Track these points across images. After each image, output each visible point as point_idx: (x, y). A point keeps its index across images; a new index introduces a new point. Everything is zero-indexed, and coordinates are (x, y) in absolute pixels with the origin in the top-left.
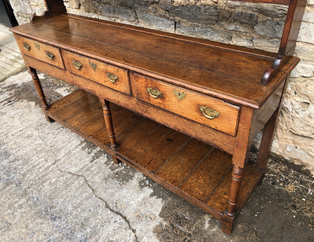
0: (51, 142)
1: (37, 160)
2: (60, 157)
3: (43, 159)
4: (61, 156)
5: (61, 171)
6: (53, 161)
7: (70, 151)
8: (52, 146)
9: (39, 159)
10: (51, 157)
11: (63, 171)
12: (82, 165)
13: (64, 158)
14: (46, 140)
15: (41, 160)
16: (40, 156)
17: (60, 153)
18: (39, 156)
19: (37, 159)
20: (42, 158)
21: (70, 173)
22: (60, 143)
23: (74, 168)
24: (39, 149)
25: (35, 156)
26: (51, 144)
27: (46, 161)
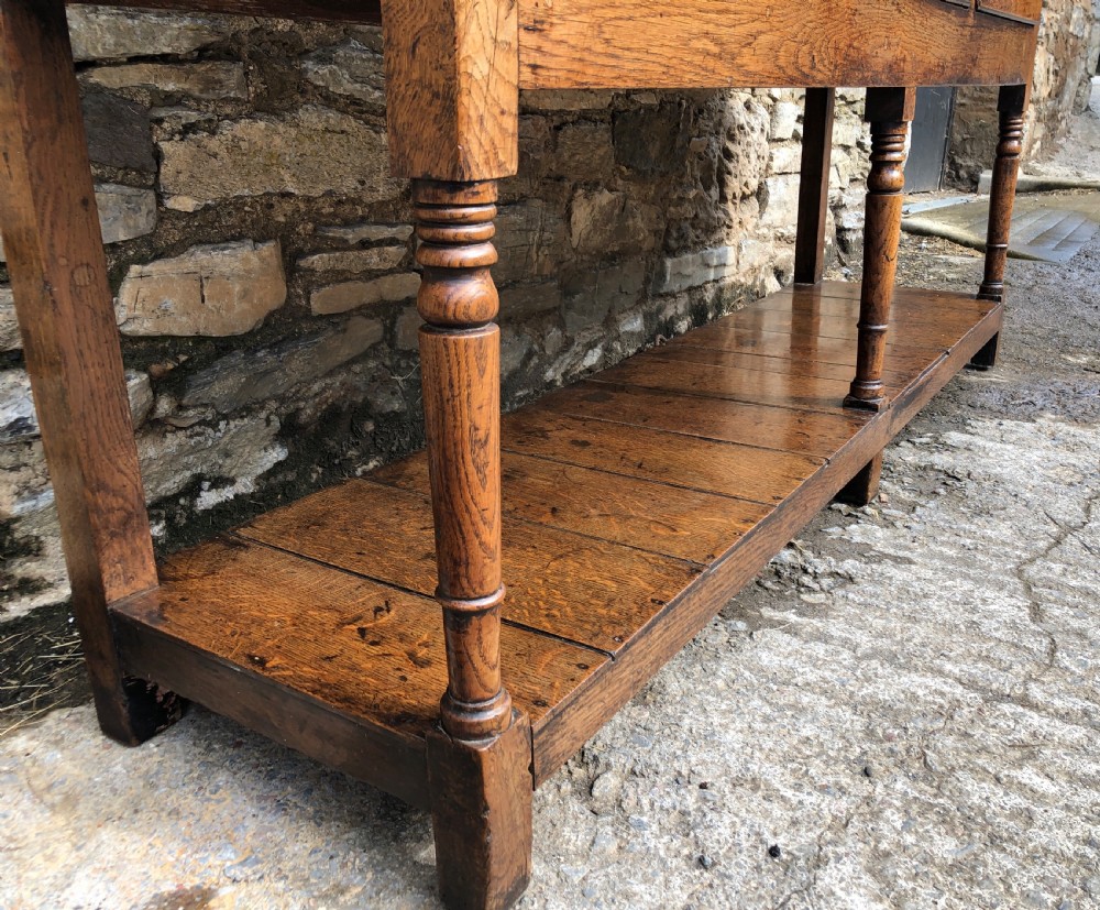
0: (824, 789)
1: (1067, 808)
2: (946, 689)
3: (1028, 775)
4: (936, 683)
5: (1053, 651)
6: (1006, 708)
7: (867, 657)
8: (866, 773)
9: (1038, 797)
10: (977, 732)
11: (1046, 641)
12: (949, 583)
13: (948, 667)
14: (806, 837)
15: (1044, 785)
16: (1015, 800)
17: (914, 698)
18: (1015, 814)
19: (1059, 814)
20: (1021, 787)
21: (1037, 613)
22: (808, 731)
23: (992, 607)
24: (946, 847)
25: (1040, 838)
26: (845, 781)
27: (1028, 751)
